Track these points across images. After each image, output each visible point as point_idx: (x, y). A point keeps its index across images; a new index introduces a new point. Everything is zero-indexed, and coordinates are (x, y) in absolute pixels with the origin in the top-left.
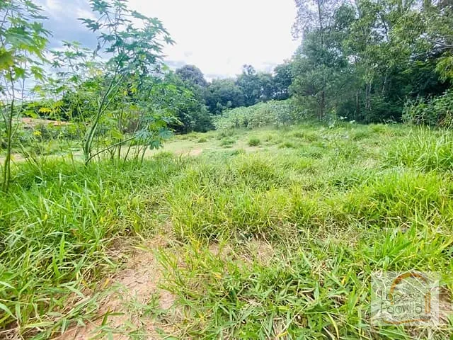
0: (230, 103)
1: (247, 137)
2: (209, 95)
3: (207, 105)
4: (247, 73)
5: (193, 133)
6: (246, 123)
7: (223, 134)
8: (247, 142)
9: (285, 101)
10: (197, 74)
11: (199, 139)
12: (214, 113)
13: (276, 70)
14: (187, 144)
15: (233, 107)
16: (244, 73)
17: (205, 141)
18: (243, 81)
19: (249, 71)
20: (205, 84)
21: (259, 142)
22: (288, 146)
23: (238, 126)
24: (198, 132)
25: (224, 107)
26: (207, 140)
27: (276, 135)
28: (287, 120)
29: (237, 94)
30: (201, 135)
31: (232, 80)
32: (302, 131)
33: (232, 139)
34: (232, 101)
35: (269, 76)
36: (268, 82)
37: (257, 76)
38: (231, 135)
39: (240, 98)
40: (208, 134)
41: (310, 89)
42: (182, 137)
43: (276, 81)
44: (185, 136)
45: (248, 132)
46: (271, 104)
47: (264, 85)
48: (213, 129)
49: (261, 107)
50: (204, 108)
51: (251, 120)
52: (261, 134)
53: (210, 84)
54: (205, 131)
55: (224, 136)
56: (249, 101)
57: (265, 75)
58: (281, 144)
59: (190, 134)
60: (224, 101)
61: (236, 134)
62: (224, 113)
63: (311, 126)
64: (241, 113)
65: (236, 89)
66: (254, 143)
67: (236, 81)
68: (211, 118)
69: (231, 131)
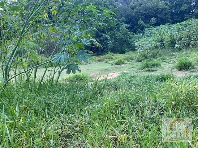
0: (154, 20)
1: (174, 59)
2: (129, 13)
3: (127, 23)
5: (110, 55)
6: (173, 43)
7: (144, 55)
8: (175, 65)
11: (116, 61)
12: (135, 32)
14: (102, 66)
15: (157, 24)
17: (123, 63)
21: (190, 65)
23: (163, 46)
24: (115, 53)
25: (146, 25)
26: (126, 62)
29: (163, 10)
30: (120, 57)
33: (155, 61)
34: (156, 17)
38: (154, 56)
39: (166, 14)
40: (127, 55)
42: (97, 58)
44: (101, 57)
45: (176, 54)
48: (133, 49)
50: (124, 26)
51: (180, 39)
52: (193, 56)
54: (123, 52)
55: (146, 58)
59: (107, 56)
60: (147, 18)
61: (160, 55)
62: (147, 32)
65: (162, 4)
66: (184, 67)
68: (131, 38)
69: (155, 52)
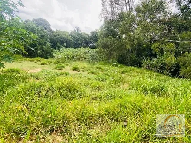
0: (65, 44)
1: (72, 65)
2: (52, 38)
4: (76, 31)
5: (38, 58)
6: (73, 57)
7: (58, 61)
8: (72, 68)
9: (94, 50)
10: (46, 24)
11: (42, 62)
12: (55, 48)
13: (92, 33)
14: (32, 64)
15: (67, 47)
16: (75, 30)
17: (46, 64)
18: (73, 35)
19: (78, 30)
20: (51, 31)
21: (78, 68)
22: (93, 73)
23: (68, 58)
24: (42, 58)
25: (61, 46)
26: (47, 63)
27: (88, 66)
28: (94, 59)
29: (70, 40)
30: (44, 60)
31: (68, 33)
32: (100, 66)
33: (63, 65)
34: (67, 44)
35: (88, 35)
36: (87, 38)
37: (81, 34)
38: (63, 62)
39: (71, 43)
40: (49, 60)
41: (105, 46)
42: (30, 59)
43: (91, 38)
44: (33, 59)
45: (73, 62)
46: (87, 50)
47: (85, 39)
48: (53, 57)
49: (82, 50)
50: (49, 44)
51: (76, 56)
52: (80, 65)
53: (54, 32)
54: (47, 58)
55: (59, 63)
56: (76, 45)
57: (86, 34)
58: (89, 71)
59: (36, 59)
60: (62, 43)
61: (66, 62)
62: (61, 50)
63: (105, 64)
64: (71, 51)
65: (70, 38)
66: (75, 69)
67: (70, 33)
68: (52, 51)
69: (64, 60)
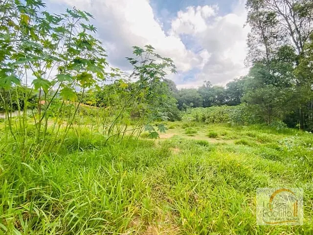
0: (192, 104)
1: (206, 130)
4: (206, 86)
6: (204, 119)
7: (186, 125)
8: (206, 134)
9: (235, 107)
10: (172, 85)
11: (170, 126)
12: (180, 110)
13: (228, 85)
15: (194, 107)
16: (204, 86)
17: (174, 128)
18: (203, 91)
19: (207, 85)
20: (176, 91)
21: (216, 135)
22: (244, 143)
23: (197, 120)
25: (188, 106)
27: (230, 132)
28: (239, 122)
29: (198, 99)
30: (171, 124)
31: (195, 89)
32: (253, 132)
33: (193, 129)
34: (193, 102)
35: (222, 88)
36: (221, 92)
37: (213, 88)
38: (192, 126)
39: (200, 101)
40: (175, 123)
43: (227, 92)
45: (206, 126)
46: (224, 108)
47: (218, 94)
48: (179, 119)
49: (216, 109)
51: (208, 117)
52: (218, 129)
53: (180, 91)
54: (173, 121)
55: (188, 126)
56: (207, 104)
57: (219, 88)
58: (238, 140)
60: (188, 102)
61: (196, 126)
62: (188, 110)
63: (260, 129)
64: (200, 111)
65: (198, 96)
66: (212, 136)
67: (198, 90)
68: (178, 113)
69: (193, 123)
